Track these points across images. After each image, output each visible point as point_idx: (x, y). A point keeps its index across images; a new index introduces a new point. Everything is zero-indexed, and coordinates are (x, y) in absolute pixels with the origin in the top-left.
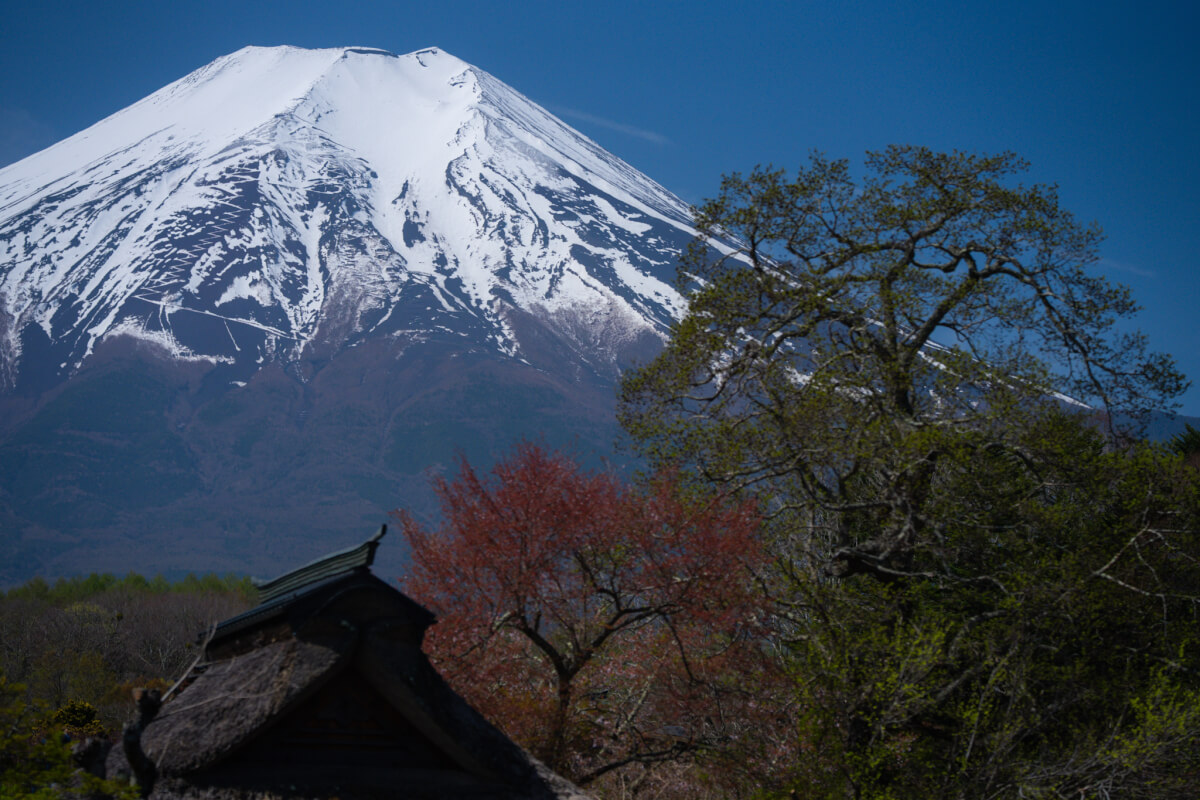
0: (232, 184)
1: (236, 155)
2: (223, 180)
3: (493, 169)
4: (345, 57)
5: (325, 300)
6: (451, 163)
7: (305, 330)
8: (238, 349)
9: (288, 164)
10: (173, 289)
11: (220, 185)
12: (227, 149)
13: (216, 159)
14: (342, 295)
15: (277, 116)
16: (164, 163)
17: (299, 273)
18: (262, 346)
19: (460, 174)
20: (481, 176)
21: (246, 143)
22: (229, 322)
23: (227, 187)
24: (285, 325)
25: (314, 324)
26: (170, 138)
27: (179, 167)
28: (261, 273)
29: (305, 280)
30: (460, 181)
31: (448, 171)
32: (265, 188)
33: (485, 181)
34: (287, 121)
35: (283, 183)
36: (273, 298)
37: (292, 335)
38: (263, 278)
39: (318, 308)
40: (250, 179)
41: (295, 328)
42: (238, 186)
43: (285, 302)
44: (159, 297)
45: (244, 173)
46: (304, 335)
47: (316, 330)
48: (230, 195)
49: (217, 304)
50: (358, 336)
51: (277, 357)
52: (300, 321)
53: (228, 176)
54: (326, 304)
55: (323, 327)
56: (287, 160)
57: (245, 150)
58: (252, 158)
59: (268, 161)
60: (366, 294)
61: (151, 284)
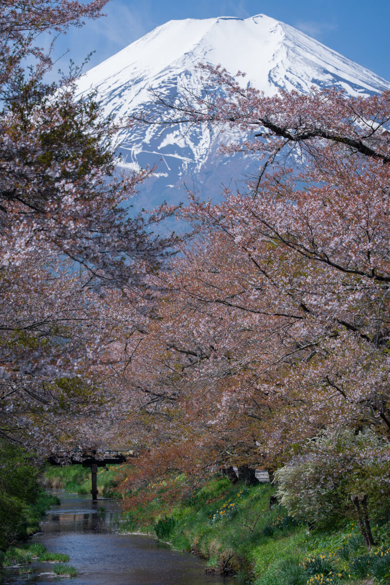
0: (164, 89)
1: (166, 74)
2: (160, 87)
3: (291, 72)
4: (218, 22)
5: (211, 142)
6: (270, 71)
7: (202, 158)
8: (169, 169)
9: (192, 77)
10: (137, 142)
11: (159, 90)
12: (162, 72)
13: (157, 77)
14: (219, 140)
15: (185, 54)
16: (132, 81)
17: (198, 130)
18: (181, 167)
19: (275, 76)
20: (285, 76)
21: (171, 68)
22: (165, 156)
23: (162, 90)
24: (192, 156)
25: (206, 155)
26: (135, 68)
27: (139, 82)
28: (180, 131)
29: (201, 133)
30: (275, 80)
31: (269, 75)
32: (180, 90)
33: (287, 79)
34: (190, 56)
35: (189, 86)
36: (186, 144)
37: (195, 161)
38: (180, 134)
39: (207, 147)
40: (173, 86)
41: (197, 157)
42: (167, 90)
43: (191, 145)
44: (131, 147)
45: (171, 83)
46: (201, 160)
47: (207, 157)
48: (164, 94)
49: (159, 148)
50: (227, 159)
51: (188, 172)
52: (199, 154)
53: (163, 85)
54: (211, 145)
55: (210, 156)
56: (191, 75)
57: (170, 72)
58: (174, 75)
59: (182, 76)
60: (230, 138)
61: (127, 140)
